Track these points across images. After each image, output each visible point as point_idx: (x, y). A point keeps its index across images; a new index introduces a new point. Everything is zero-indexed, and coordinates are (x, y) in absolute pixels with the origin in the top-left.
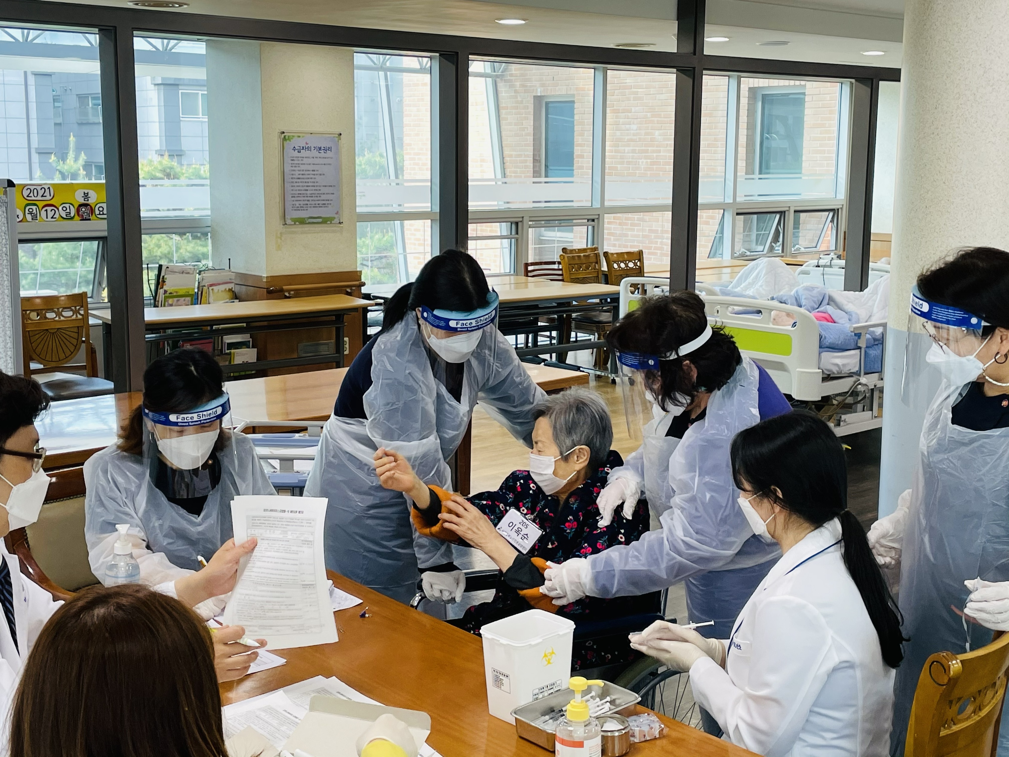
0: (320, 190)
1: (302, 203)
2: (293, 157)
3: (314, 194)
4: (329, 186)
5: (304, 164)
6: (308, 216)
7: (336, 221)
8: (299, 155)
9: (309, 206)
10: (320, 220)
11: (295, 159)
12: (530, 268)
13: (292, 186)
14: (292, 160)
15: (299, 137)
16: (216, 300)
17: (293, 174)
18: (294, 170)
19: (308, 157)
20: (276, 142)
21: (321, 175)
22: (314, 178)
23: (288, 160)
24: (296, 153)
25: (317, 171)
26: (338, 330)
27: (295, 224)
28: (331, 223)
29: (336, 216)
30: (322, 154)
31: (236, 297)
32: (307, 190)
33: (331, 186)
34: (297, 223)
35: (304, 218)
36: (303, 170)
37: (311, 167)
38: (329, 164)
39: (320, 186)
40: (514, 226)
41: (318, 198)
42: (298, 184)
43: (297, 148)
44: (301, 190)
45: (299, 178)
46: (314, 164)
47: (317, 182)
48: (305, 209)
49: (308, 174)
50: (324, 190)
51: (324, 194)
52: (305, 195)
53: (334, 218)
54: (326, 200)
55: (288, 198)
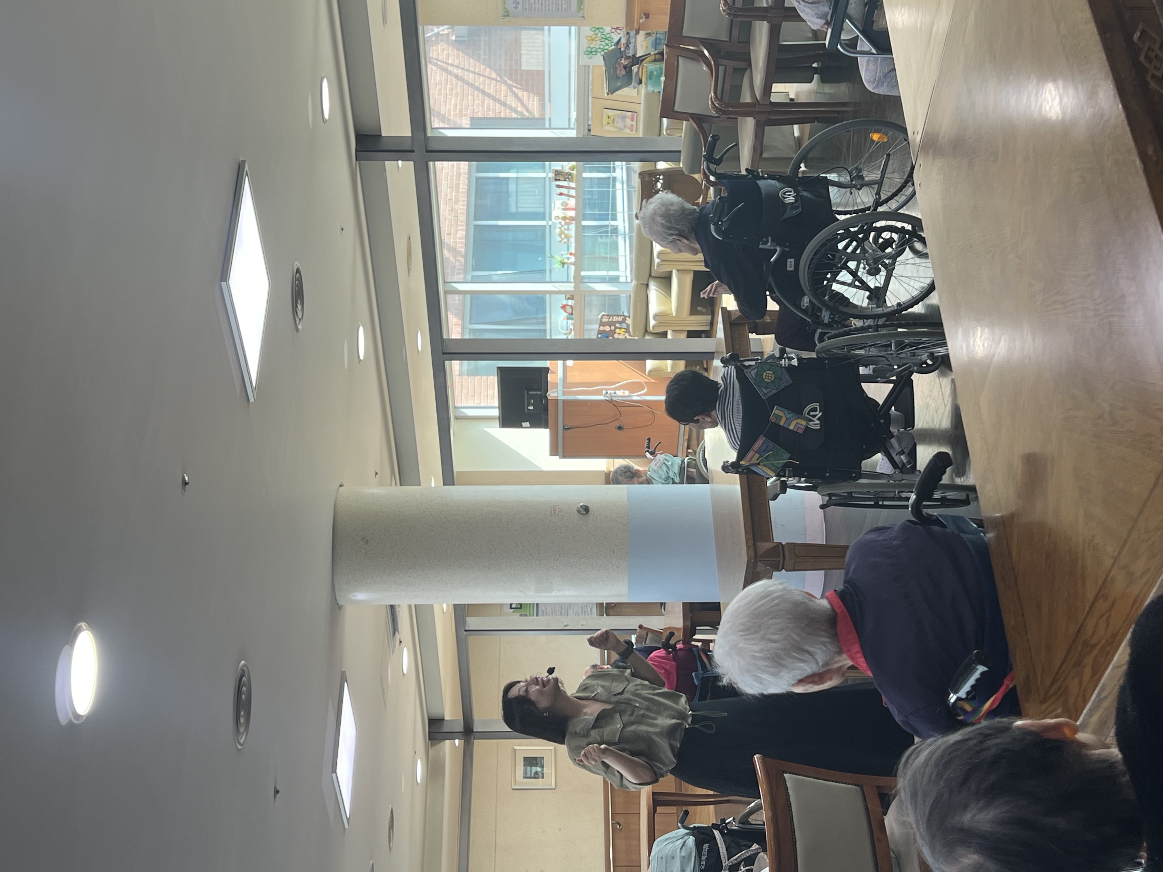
2: (523, 9)
13: (549, 11)
14: (526, 10)
24: (520, 6)
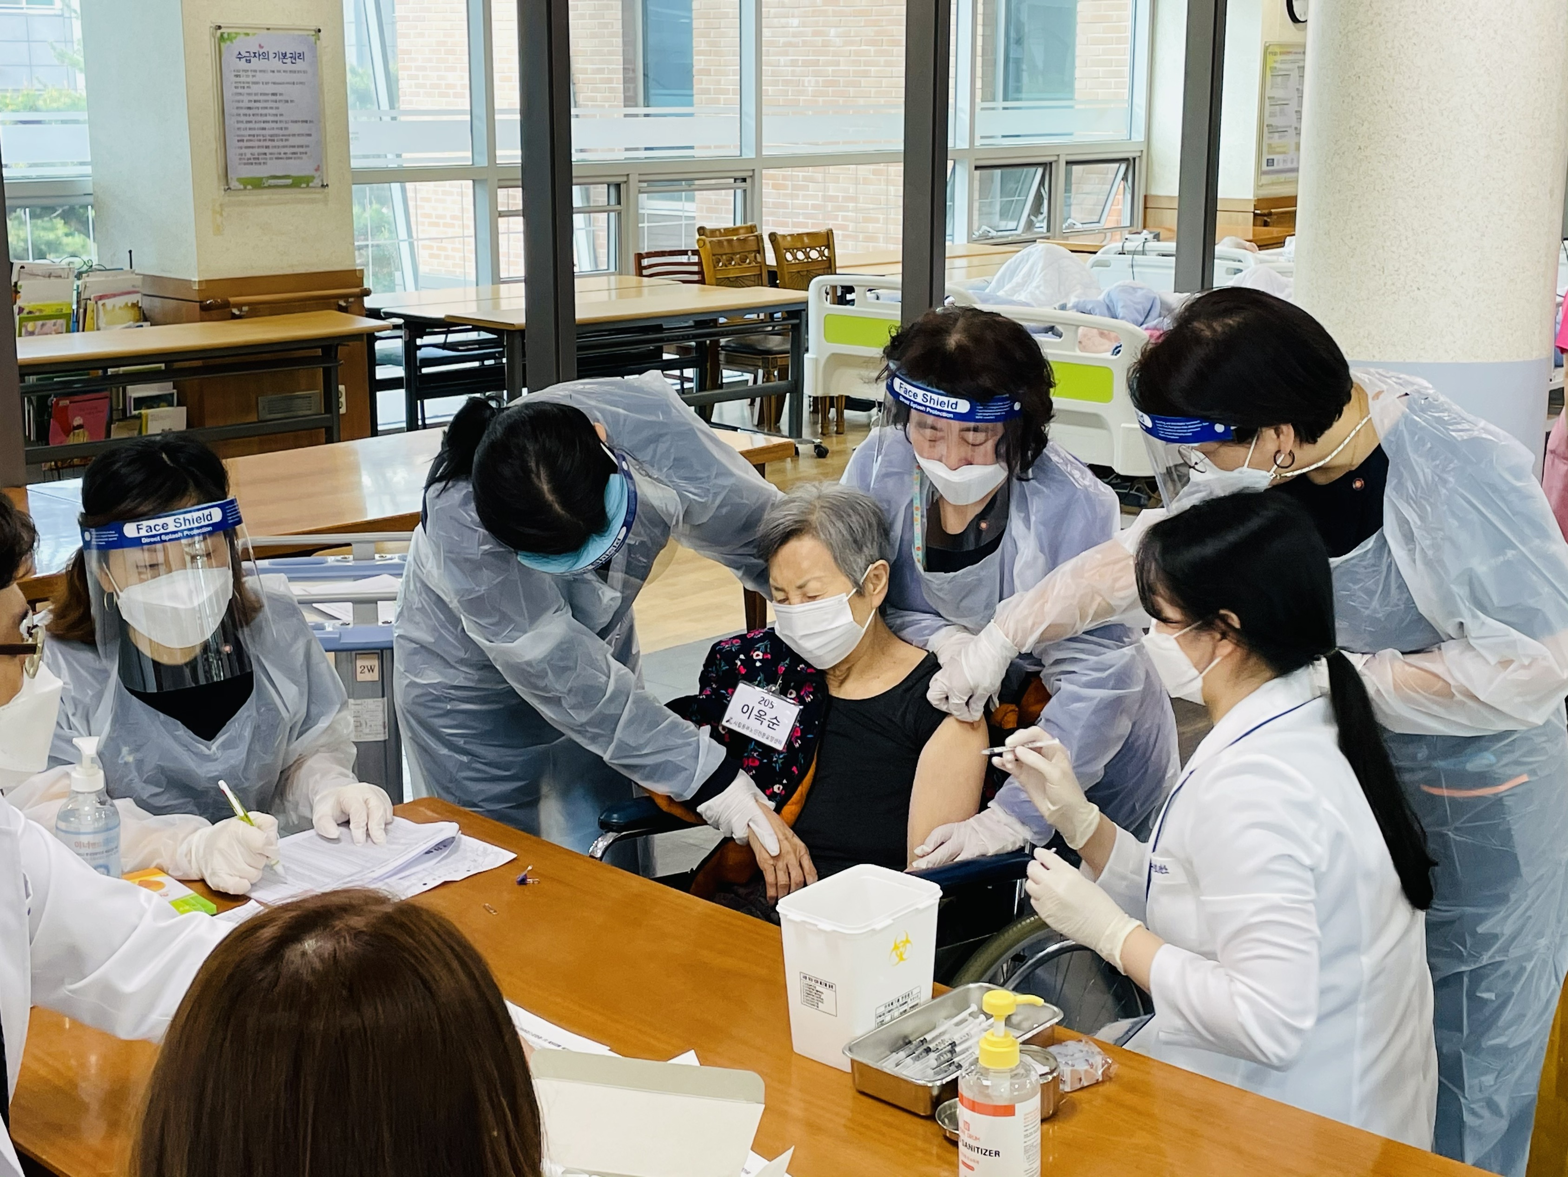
0: (286, 128)
1: (256, 151)
2: (238, 71)
3: (277, 135)
4: (303, 122)
5: (257, 83)
6: (266, 175)
7: (317, 182)
8: (247, 66)
9: (268, 156)
10: (289, 181)
11: (241, 73)
12: (645, 262)
13: (238, 122)
14: (237, 76)
15: (247, 34)
16: (111, 323)
17: (239, 101)
18: (240, 94)
19: (264, 71)
20: (207, 45)
21: (287, 101)
22: (277, 108)
23: (229, 77)
24: (243, 64)
25: (281, 94)
26: (327, 373)
27: (245, 188)
28: (308, 186)
29: (316, 174)
30: (289, 66)
31: (144, 317)
32: (264, 129)
33: (306, 122)
34: (249, 187)
35: (262, 178)
36: (256, 94)
37: (270, 89)
38: (301, 83)
39: (286, 122)
40: (613, 191)
41: (285, 143)
42: (248, 119)
43: (244, 54)
44: (254, 129)
45: (249, 108)
46: (274, 83)
47: (281, 115)
48: (262, 161)
49: (266, 101)
50: (295, 128)
51: (294, 135)
52: (261, 138)
53: (313, 177)
54: (298, 147)
55: (232, 141)
